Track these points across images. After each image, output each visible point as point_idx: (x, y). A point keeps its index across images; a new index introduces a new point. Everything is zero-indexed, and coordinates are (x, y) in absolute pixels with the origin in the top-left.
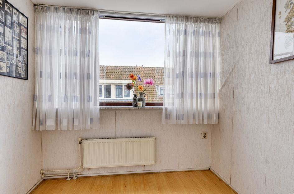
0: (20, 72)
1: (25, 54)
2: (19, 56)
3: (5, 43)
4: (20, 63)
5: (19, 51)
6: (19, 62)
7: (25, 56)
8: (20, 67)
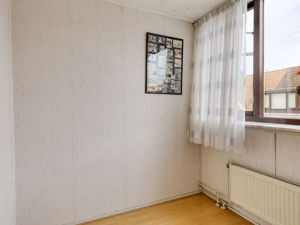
0: (173, 89)
1: (180, 72)
2: (172, 75)
3: (158, 68)
4: (174, 80)
5: (172, 71)
6: (172, 80)
7: (180, 73)
8: (172, 85)
